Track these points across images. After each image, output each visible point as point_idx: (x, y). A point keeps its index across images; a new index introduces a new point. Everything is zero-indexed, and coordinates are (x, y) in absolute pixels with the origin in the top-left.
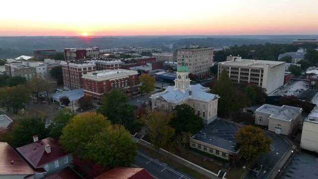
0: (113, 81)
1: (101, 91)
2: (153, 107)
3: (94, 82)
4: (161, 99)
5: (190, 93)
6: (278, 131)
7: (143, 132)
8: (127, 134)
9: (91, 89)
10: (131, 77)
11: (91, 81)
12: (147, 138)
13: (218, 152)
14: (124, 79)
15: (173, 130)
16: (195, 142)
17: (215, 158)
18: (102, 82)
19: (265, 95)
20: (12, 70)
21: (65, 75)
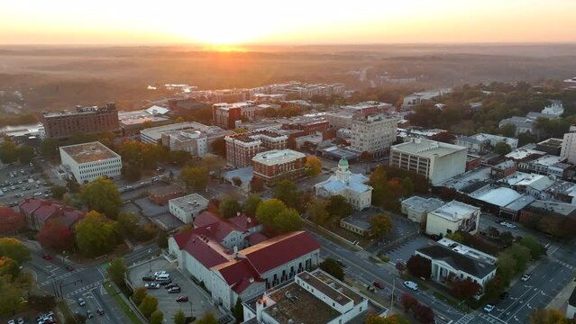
0: (281, 165)
1: (271, 174)
2: (317, 194)
3: (265, 166)
4: (323, 188)
5: (348, 184)
6: (414, 220)
7: (307, 213)
8: (296, 214)
9: (260, 171)
10: (298, 160)
11: (261, 164)
12: (310, 218)
13: (357, 230)
14: (292, 163)
15: (328, 214)
16: (344, 223)
17: (355, 233)
18: (272, 166)
19: (431, 185)
20: (172, 142)
21: (229, 151)
